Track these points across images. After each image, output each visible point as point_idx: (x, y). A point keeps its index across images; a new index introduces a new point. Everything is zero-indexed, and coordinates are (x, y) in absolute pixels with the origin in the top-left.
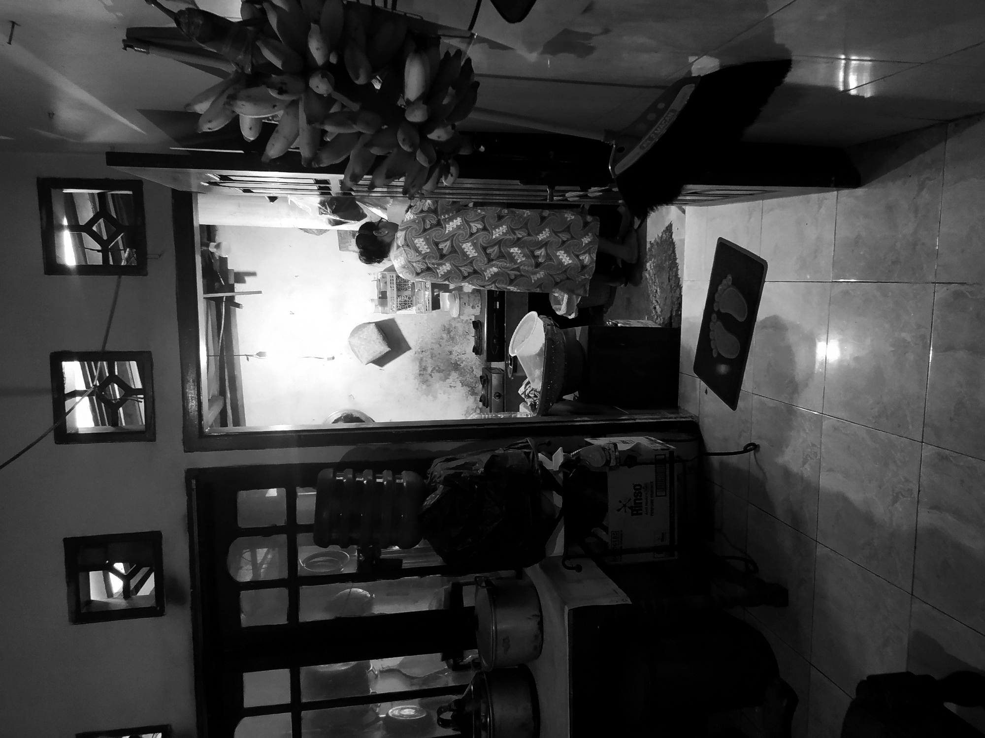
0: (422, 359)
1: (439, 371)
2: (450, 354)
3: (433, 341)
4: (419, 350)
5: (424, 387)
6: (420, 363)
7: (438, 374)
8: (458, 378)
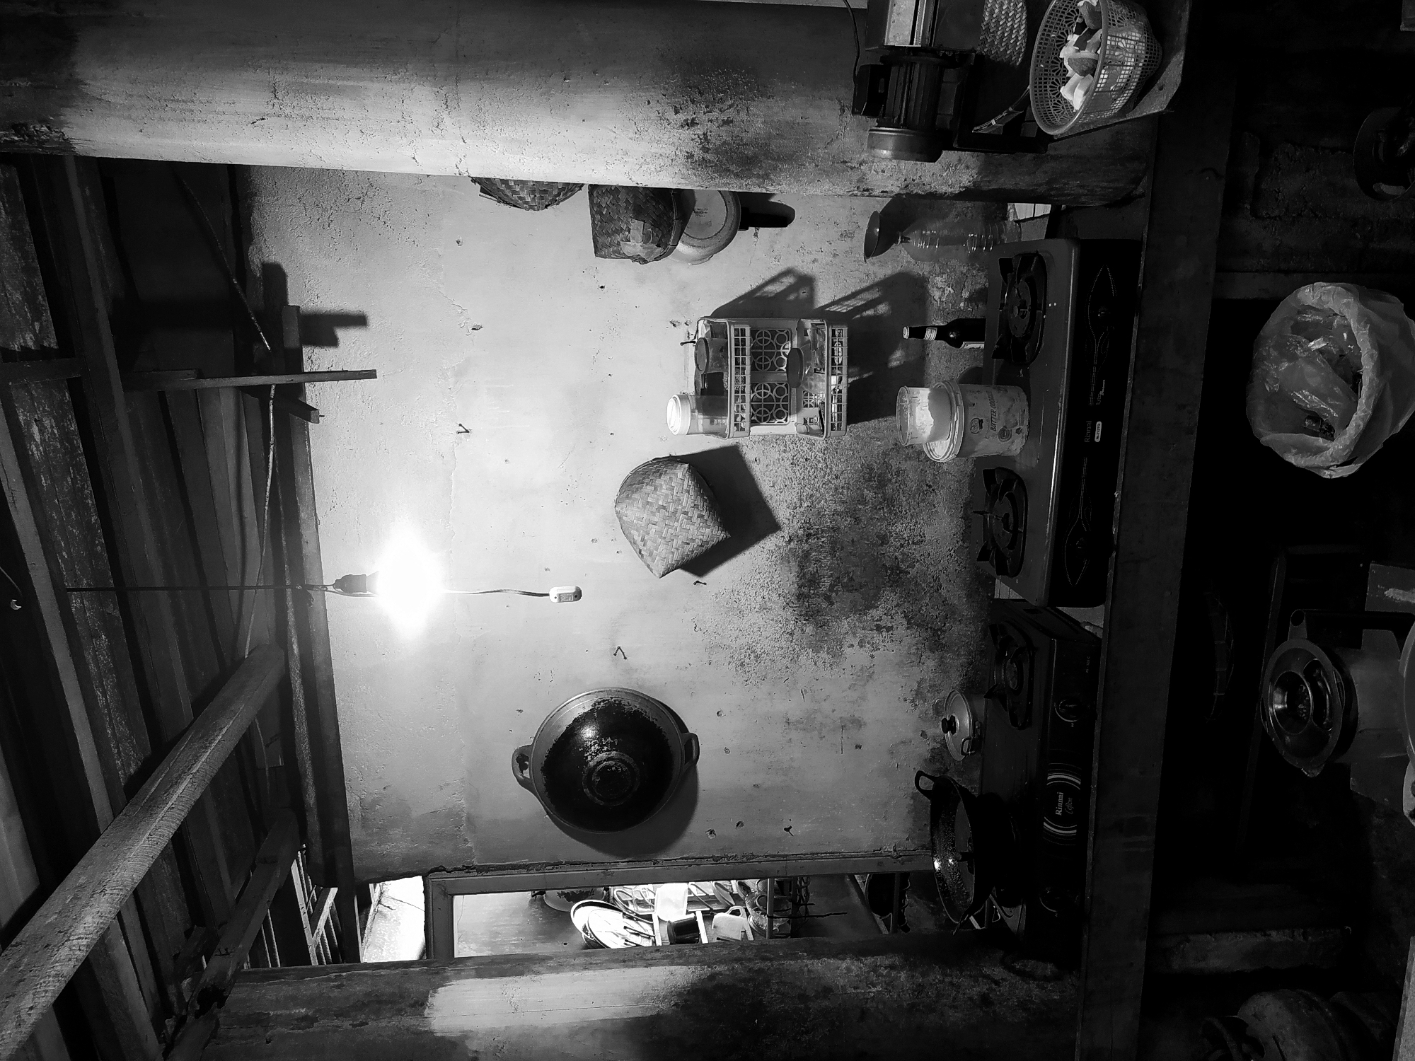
0: (806, 555)
1: (850, 588)
2: (882, 544)
3: (840, 508)
4: (801, 532)
5: (809, 629)
6: (802, 567)
7: (850, 596)
8: (898, 605)
